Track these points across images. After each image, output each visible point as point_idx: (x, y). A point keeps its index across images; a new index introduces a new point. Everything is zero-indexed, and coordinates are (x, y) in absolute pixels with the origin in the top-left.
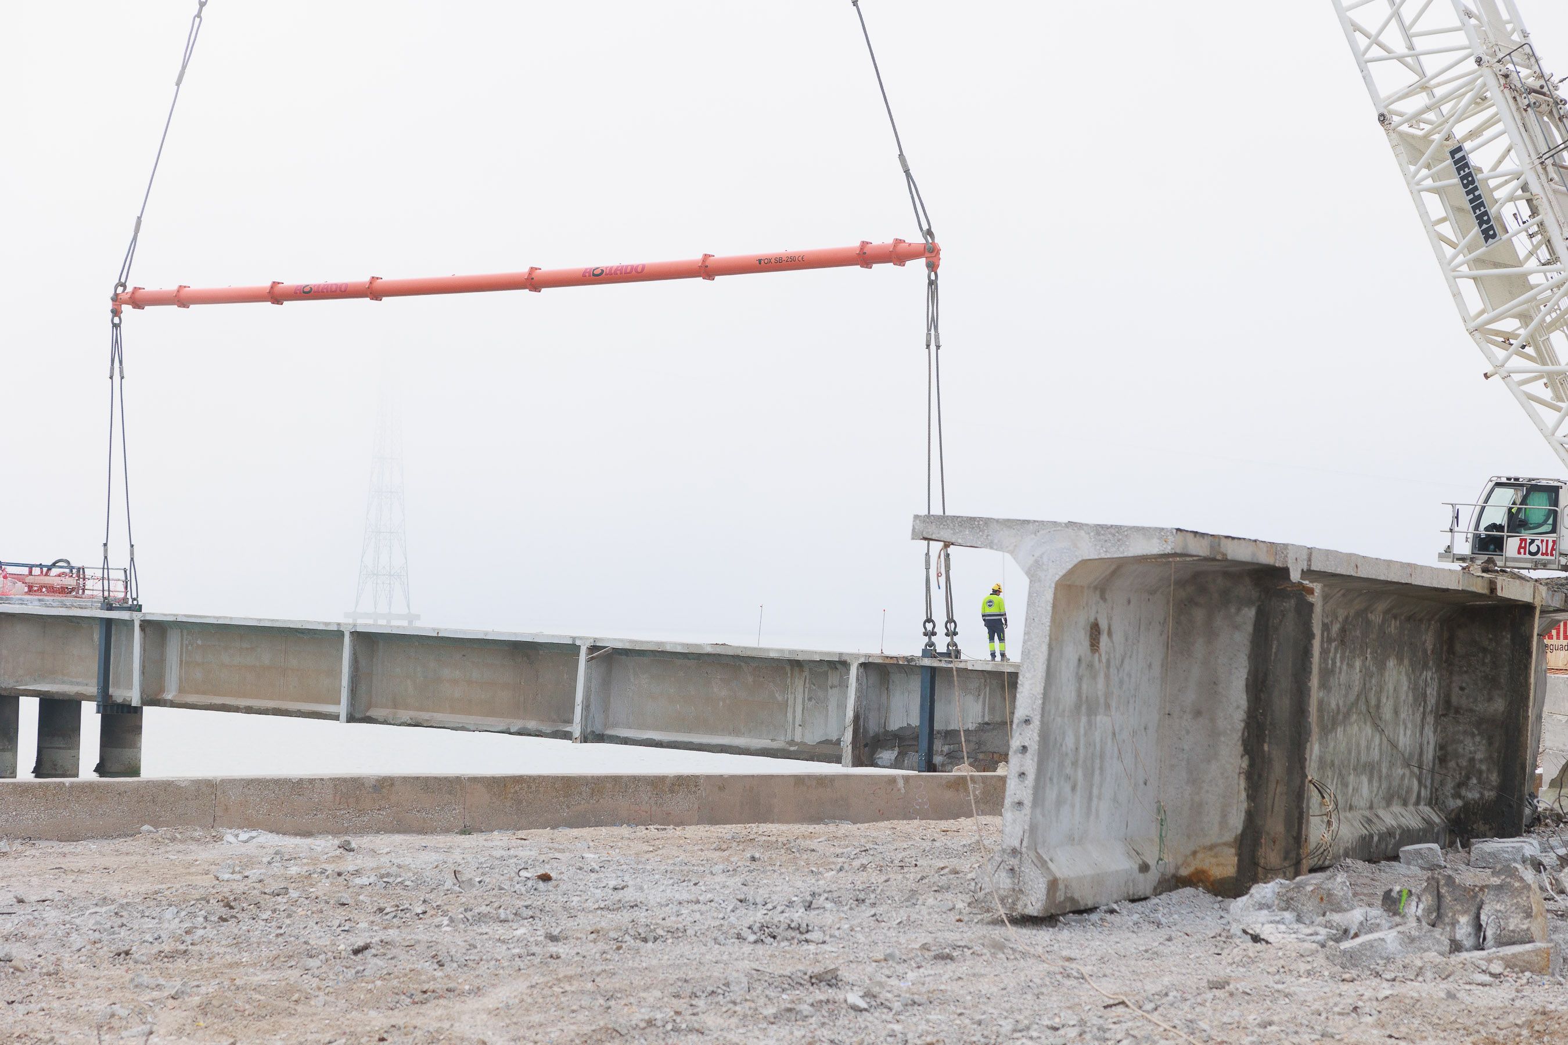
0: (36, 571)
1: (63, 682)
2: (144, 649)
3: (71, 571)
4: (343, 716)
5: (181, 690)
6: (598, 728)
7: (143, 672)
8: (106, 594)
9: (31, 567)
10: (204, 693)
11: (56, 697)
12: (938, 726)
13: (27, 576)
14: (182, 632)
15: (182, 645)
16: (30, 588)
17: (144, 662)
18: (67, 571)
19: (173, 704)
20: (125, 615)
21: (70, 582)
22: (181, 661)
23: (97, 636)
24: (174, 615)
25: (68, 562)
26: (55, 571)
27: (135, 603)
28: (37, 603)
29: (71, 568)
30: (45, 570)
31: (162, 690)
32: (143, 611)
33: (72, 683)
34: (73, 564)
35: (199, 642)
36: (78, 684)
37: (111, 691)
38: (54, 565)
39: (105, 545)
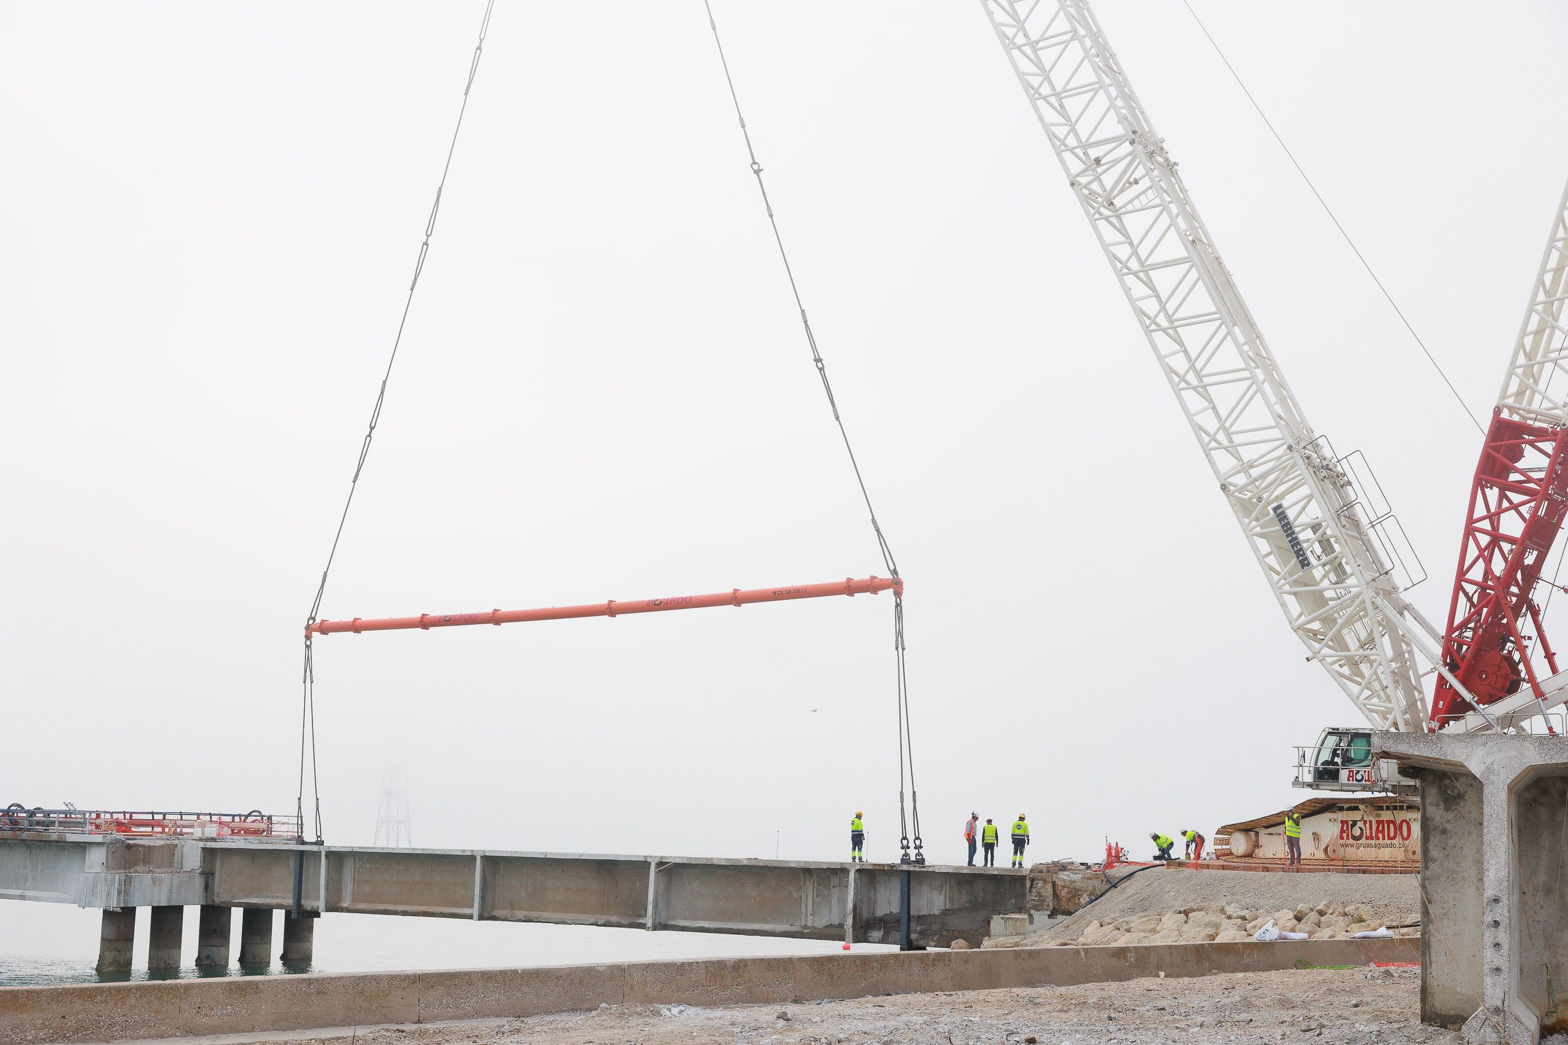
0: (237, 819)
1: (267, 897)
2: (328, 872)
3: (262, 819)
4: (476, 916)
5: (354, 900)
6: (663, 920)
7: (327, 888)
8: (300, 834)
9: (234, 816)
10: (371, 902)
11: (262, 907)
12: (912, 913)
13: (231, 823)
14: (355, 858)
15: (355, 868)
16: (233, 831)
17: (328, 881)
18: (259, 818)
19: (348, 910)
20: (315, 848)
21: (263, 826)
22: (354, 879)
23: (292, 863)
24: (351, 847)
25: (260, 812)
26: (250, 819)
27: (319, 839)
28: (243, 841)
29: (262, 817)
30: (243, 818)
31: (340, 900)
32: (325, 845)
33: (273, 897)
34: (263, 814)
35: (368, 866)
36: (278, 897)
37: (303, 902)
38: (250, 814)
39: (299, 799)
